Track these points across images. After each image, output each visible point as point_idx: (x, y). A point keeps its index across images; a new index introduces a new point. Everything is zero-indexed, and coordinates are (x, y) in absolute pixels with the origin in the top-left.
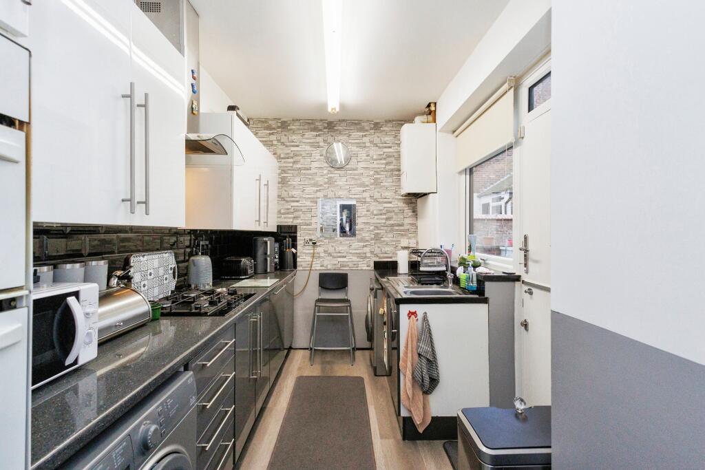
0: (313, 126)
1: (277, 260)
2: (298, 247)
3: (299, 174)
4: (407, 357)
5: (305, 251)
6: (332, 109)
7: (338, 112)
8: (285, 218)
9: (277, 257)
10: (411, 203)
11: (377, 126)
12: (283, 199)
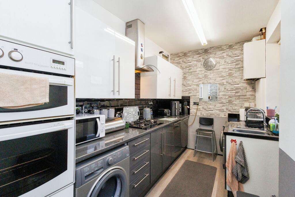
0: (197, 53)
1: (180, 111)
2: (191, 106)
3: (191, 74)
4: (229, 161)
5: (194, 107)
6: (204, 44)
7: (207, 45)
8: (185, 93)
9: (181, 109)
10: (252, 84)
11: (230, 47)
12: (184, 85)
